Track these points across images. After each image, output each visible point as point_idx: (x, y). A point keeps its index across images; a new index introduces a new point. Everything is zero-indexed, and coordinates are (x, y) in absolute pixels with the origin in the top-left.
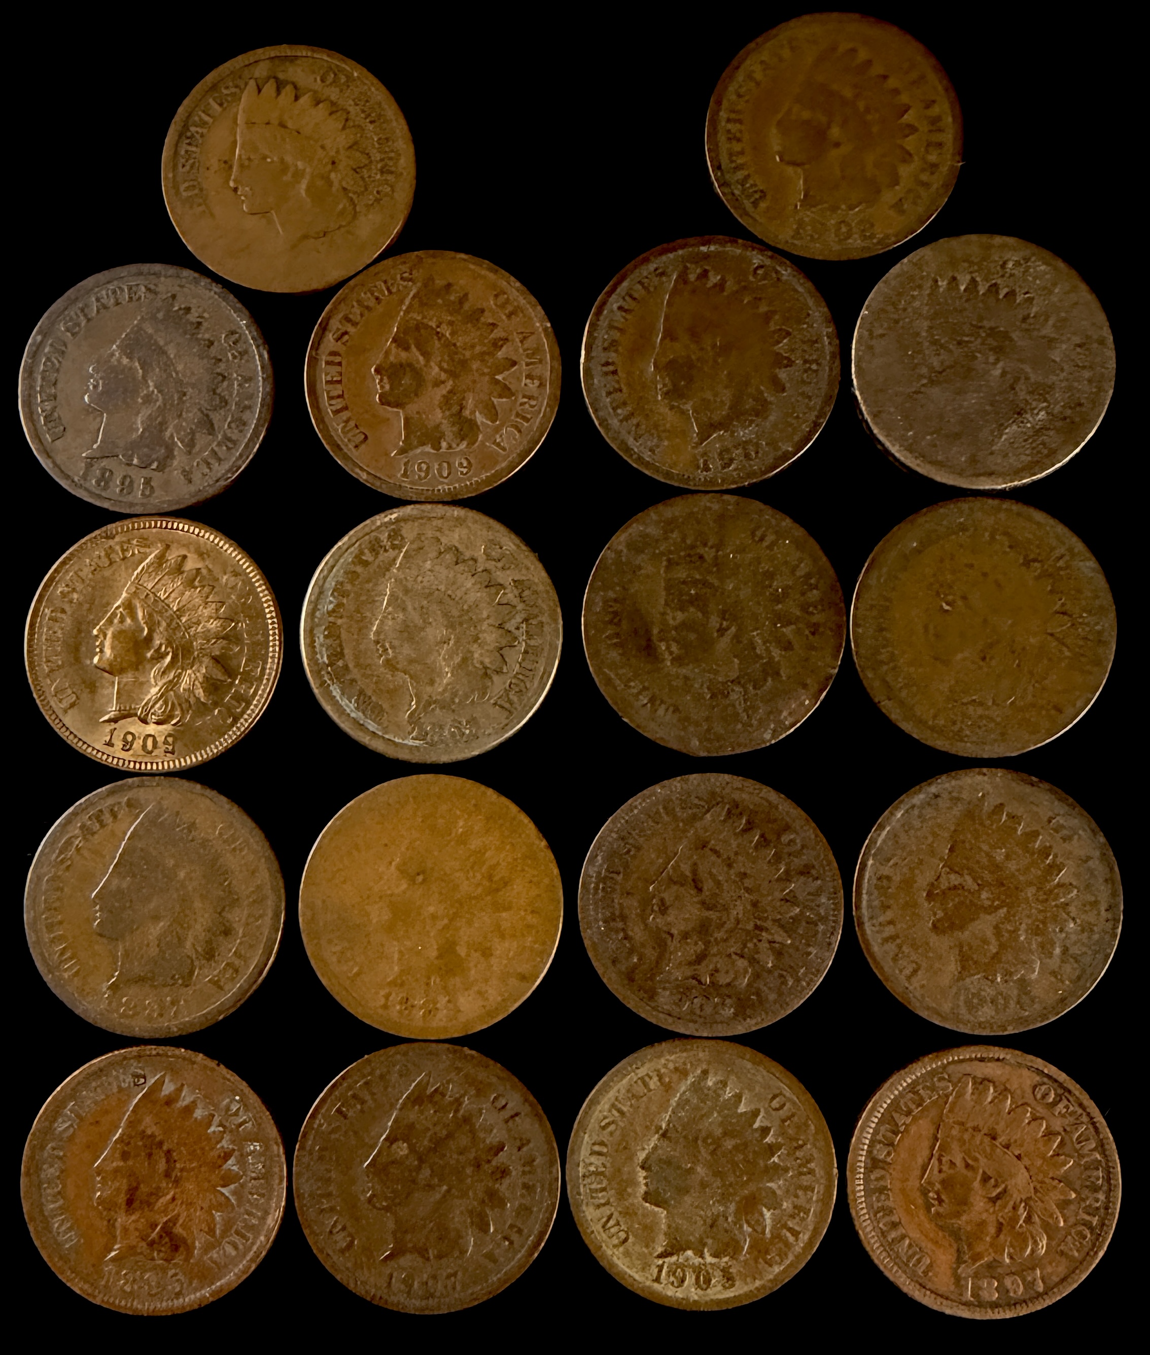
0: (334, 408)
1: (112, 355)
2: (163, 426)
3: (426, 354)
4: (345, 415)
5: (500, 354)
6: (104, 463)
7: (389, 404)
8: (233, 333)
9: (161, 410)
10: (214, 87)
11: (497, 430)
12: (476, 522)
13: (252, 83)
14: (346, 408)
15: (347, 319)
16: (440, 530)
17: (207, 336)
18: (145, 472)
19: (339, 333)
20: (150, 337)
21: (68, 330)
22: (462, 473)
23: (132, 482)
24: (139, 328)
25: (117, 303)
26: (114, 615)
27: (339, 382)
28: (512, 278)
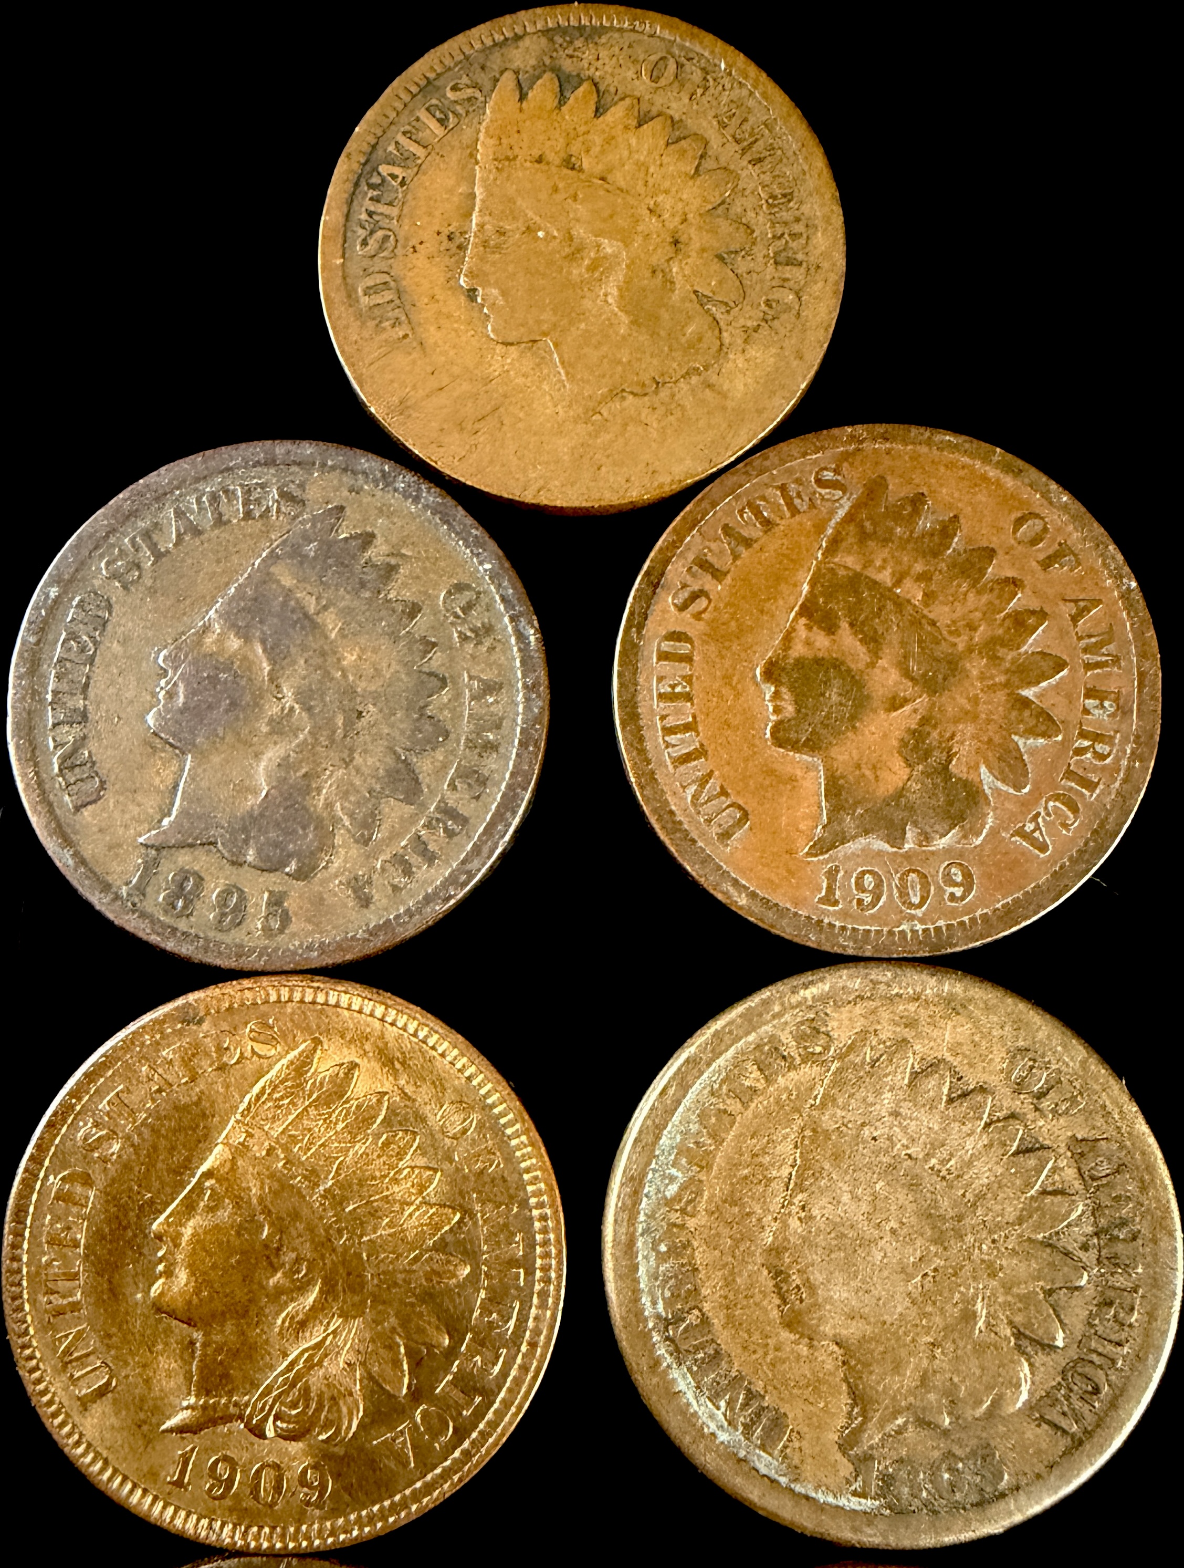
0: (676, 752)
1: (206, 629)
2: (310, 780)
3: (873, 642)
4: (699, 767)
5: (1031, 644)
6: (184, 858)
7: (795, 746)
8: (460, 588)
9: (308, 750)
10: (429, 86)
11: (1026, 804)
12: (988, 1008)
13: (508, 80)
14: (701, 752)
15: (704, 565)
16: (911, 1023)
17: (407, 595)
18: (274, 881)
19: (686, 594)
20: (288, 593)
21: (114, 576)
22: (952, 897)
23: (242, 898)
24: (265, 577)
25: (220, 521)
26: (199, 1188)
27: (688, 697)
28: (1054, 486)
